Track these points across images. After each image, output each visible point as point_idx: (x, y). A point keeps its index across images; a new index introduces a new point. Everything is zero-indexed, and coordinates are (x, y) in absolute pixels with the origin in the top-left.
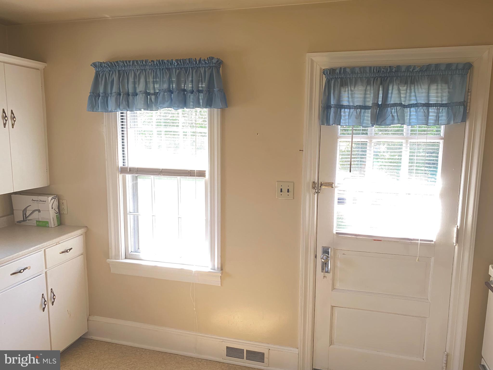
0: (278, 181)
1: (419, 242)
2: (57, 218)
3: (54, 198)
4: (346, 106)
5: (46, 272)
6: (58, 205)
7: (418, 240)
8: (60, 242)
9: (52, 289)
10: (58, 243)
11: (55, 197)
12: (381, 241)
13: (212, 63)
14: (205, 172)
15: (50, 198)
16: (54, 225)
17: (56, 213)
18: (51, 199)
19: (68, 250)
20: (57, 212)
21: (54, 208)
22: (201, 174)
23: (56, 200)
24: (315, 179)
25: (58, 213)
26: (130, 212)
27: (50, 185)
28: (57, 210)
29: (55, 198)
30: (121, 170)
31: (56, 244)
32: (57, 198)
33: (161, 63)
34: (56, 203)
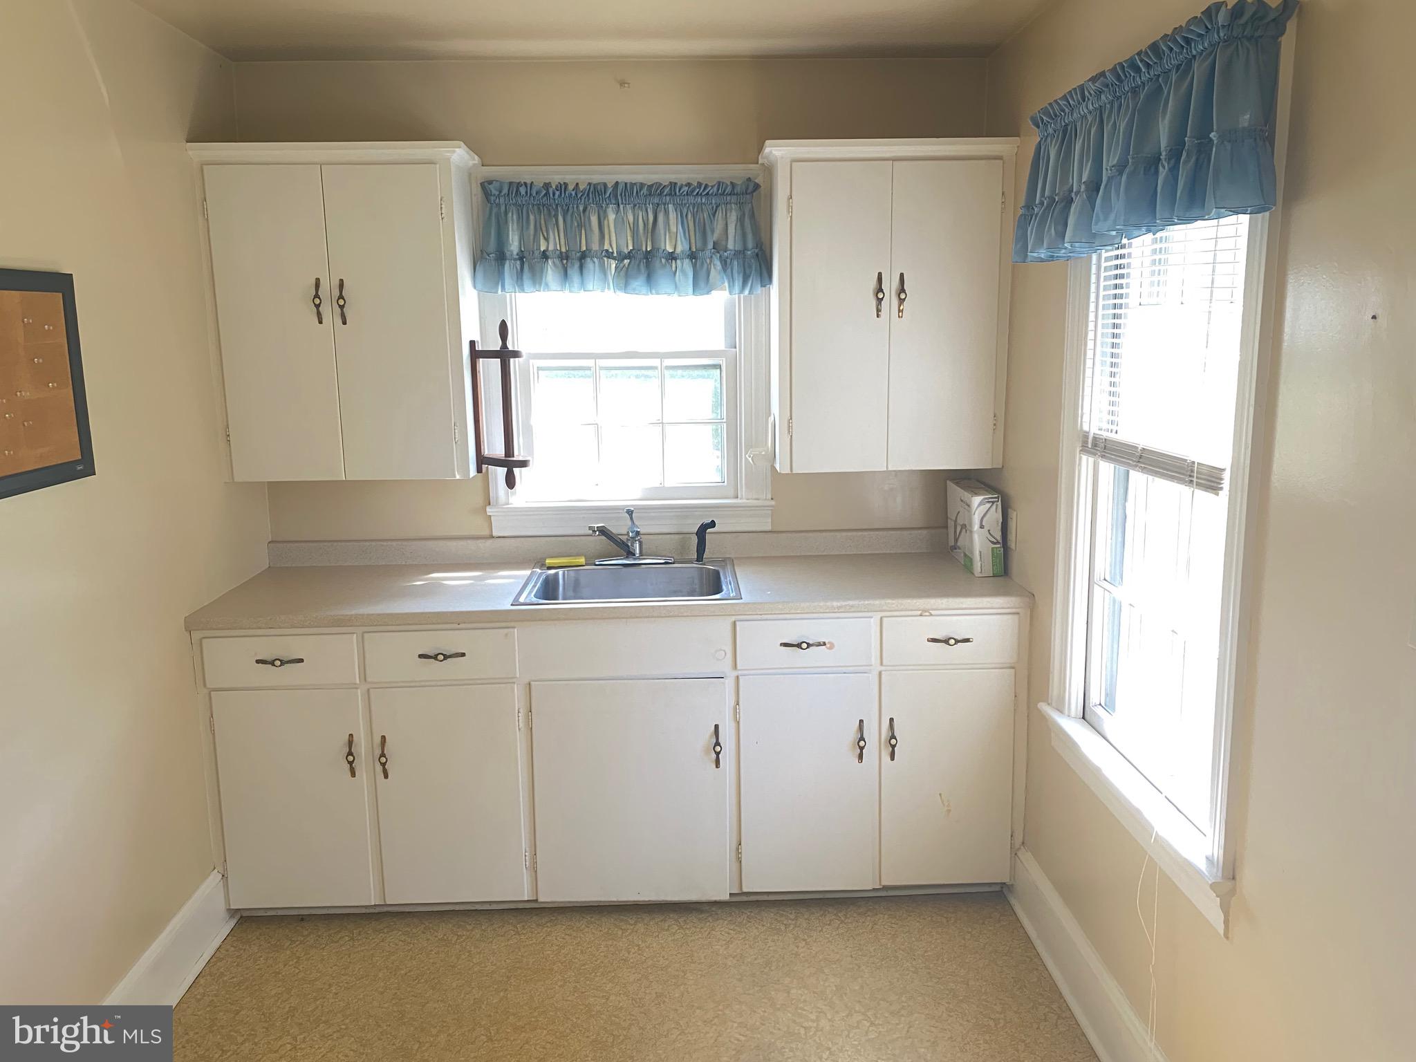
2: (993, 555)
3: (989, 502)
5: (880, 673)
6: (1002, 523)
8: (933, 612)
9: (892, 720)
10: (927, 614)
11: (995, 500)
15: (977, 500)
16: (981, 572)
17: (993, 543)
18: (980, 504)
19: (952, 642)
20: (995, 541)
21: (986, 529)
22: (1208, 480)
23: (994, 507)
25: (998, 543)
26: (1105, 579)
27: (1003, 466)
28: (999, 536)
29: (993, 502)
30: (1082, 442)
31: (919, 612)
32: (999, 503)
34: (995, 515)
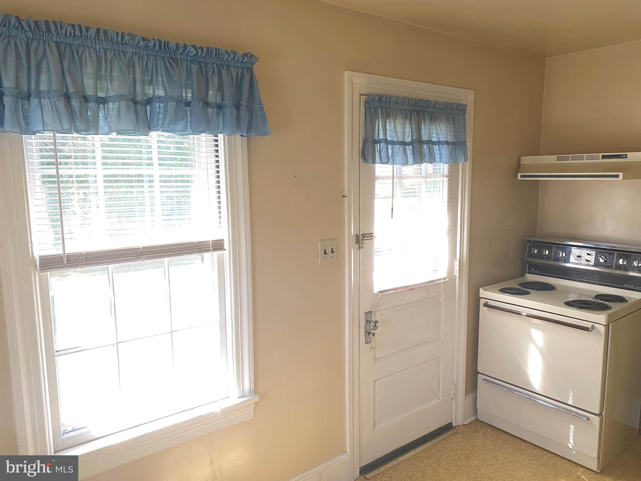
0: (320, 241)
1: (443, 281)
4: (390, 142)
7: (440, 280)
12: (414, 289)
13: (250, 63)
14: (222, 243)
22: (218, 246)
24: (357, 233)
30: (40, 264)
33: (164, 46)
